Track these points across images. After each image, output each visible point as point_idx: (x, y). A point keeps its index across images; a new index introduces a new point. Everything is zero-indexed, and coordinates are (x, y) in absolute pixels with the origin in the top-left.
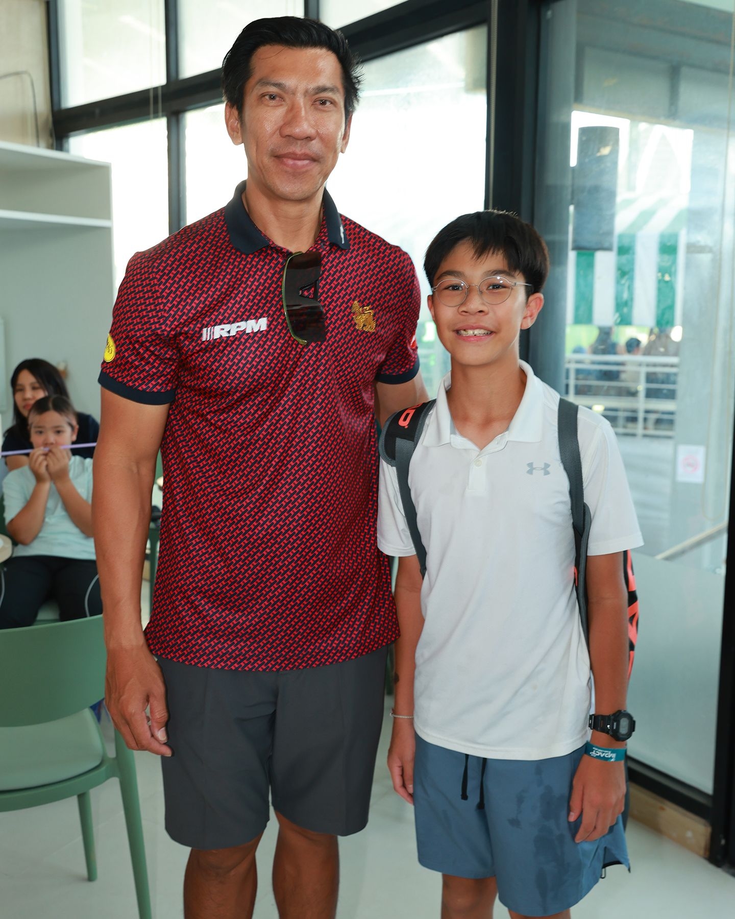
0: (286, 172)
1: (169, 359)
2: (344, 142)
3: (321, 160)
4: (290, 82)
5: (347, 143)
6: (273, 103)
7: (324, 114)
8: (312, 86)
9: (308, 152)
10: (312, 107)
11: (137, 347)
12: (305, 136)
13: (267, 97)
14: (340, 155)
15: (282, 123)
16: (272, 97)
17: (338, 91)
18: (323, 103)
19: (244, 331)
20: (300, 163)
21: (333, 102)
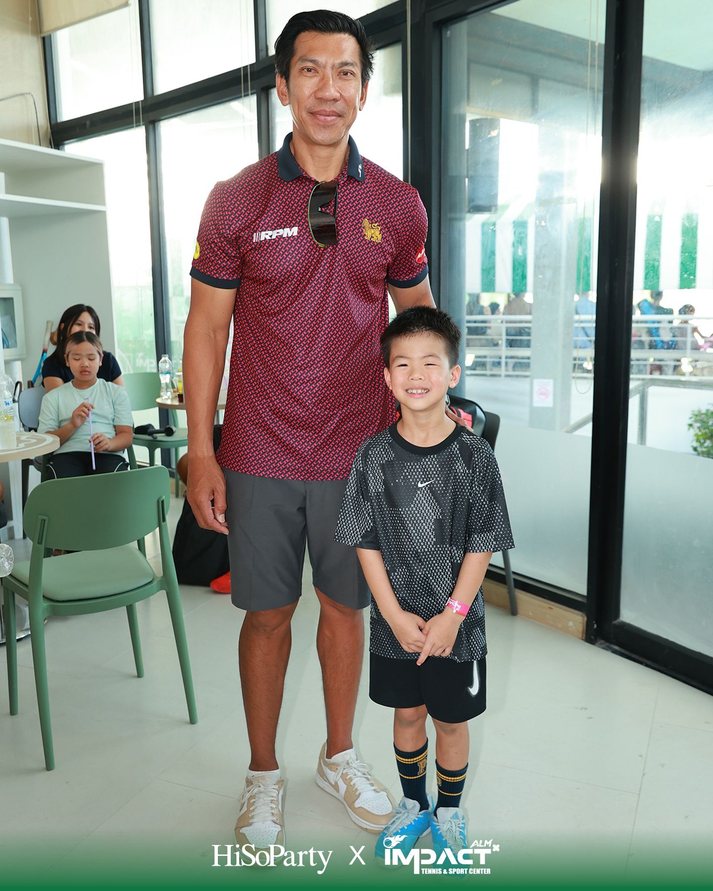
0: (318, 124)
1: (234, 257)
2: (362, 102)
3: (345, 115)
4: (321, 59)
5: (364, 103)
6: (310, 74)
7: (346, 82)
8: (338, 61)
9: (335, 109)
10: (338, 77)
11: (213, 246)
12: (332, 98)
13: (306, 70)
14: (358, 111)
15: (316, 89)
16: (309, 70)
17: (356, 65)
18: (346, 74)
19: (282, 236)
20: (329, 118)
21: (353, 74)
